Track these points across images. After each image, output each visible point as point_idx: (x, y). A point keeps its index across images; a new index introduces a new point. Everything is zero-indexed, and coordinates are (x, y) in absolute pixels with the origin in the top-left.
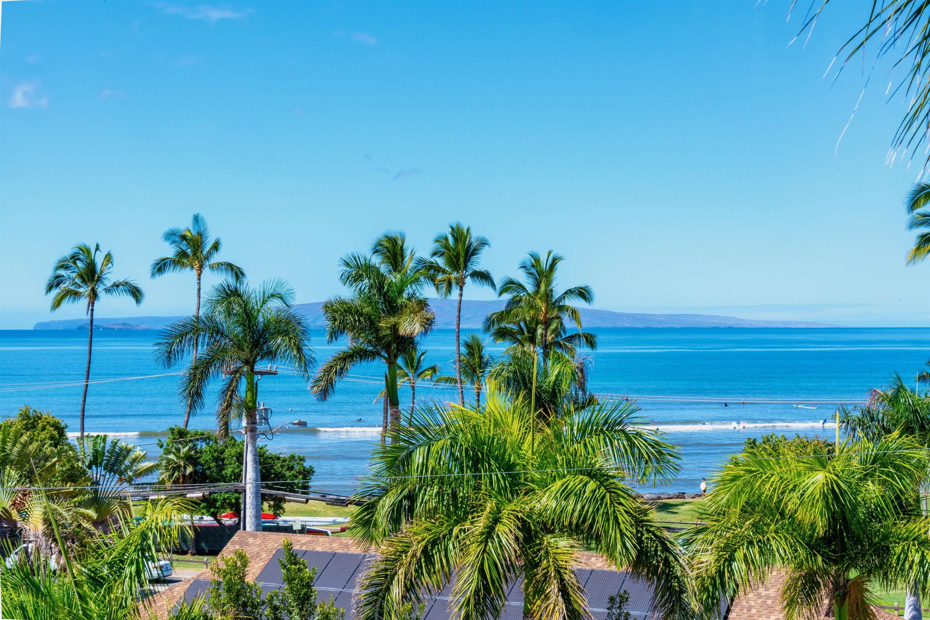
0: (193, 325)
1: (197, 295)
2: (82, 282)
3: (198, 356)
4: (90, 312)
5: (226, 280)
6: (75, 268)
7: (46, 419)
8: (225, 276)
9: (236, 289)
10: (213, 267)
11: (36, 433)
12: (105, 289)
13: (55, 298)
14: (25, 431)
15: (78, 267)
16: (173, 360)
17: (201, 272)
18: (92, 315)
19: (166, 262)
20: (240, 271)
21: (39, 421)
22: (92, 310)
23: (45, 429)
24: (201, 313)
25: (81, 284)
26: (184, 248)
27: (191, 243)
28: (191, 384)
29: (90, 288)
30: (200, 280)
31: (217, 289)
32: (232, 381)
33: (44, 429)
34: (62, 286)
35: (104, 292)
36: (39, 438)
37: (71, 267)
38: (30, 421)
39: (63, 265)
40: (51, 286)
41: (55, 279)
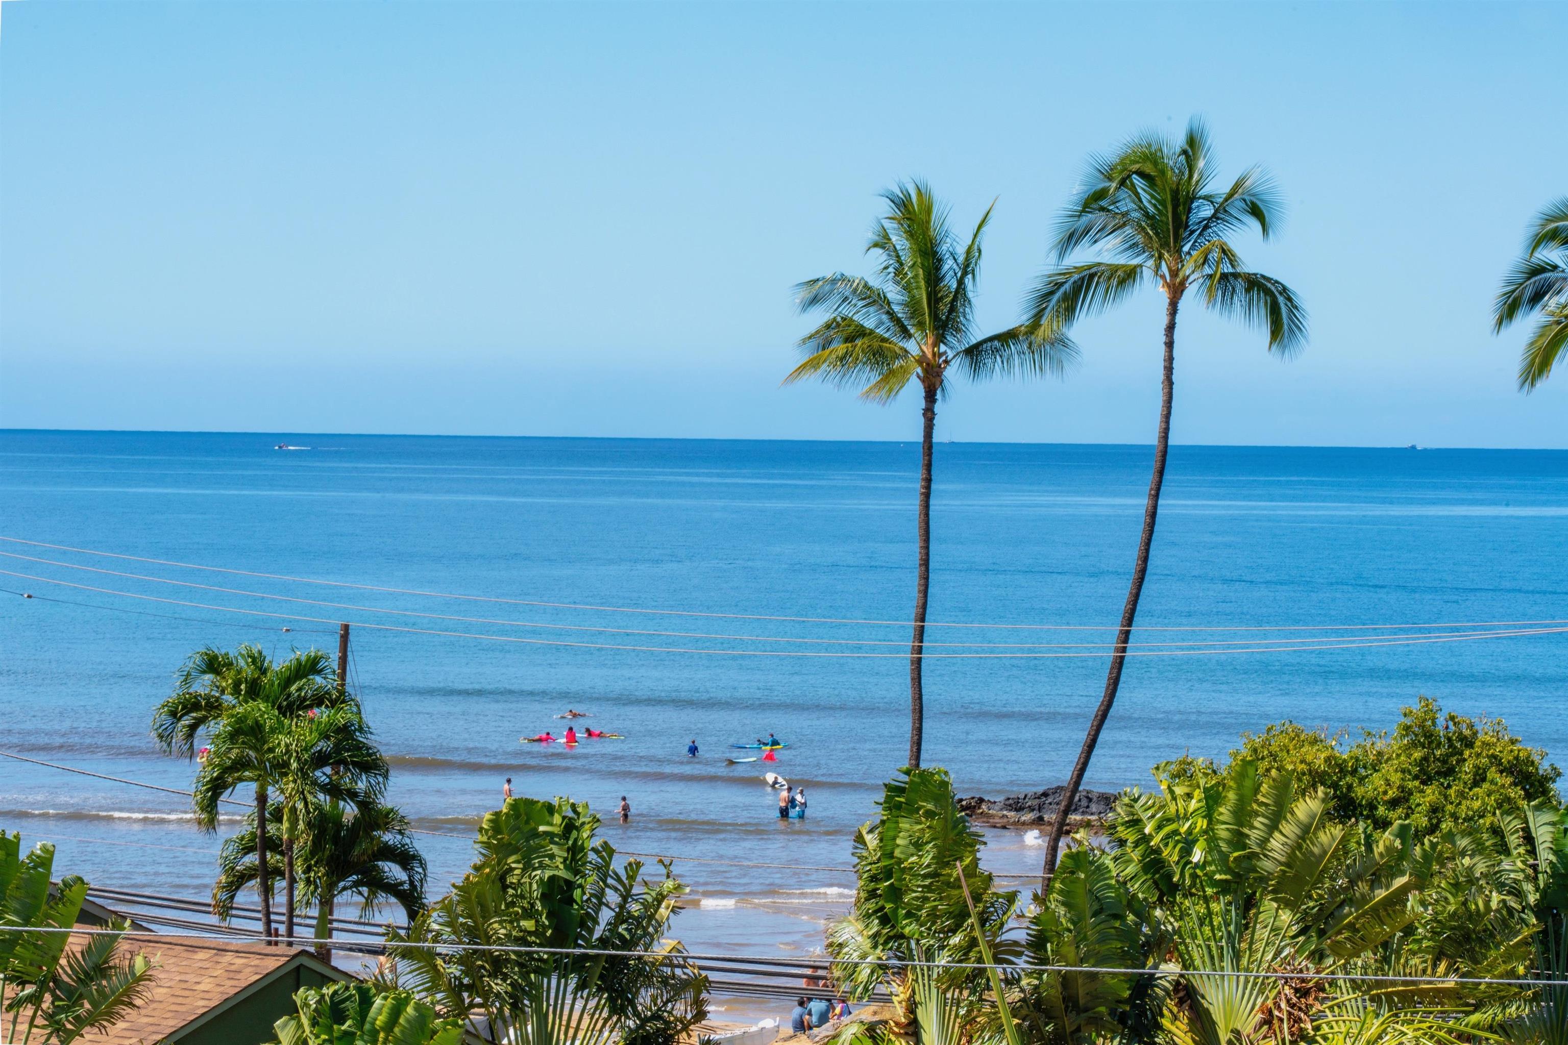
7: (1485, 744)
11: (1452, 792)
13: (1532, 344)
14: (1417, 783)
21: (1467, 753)
23: (1484, 780)
33: (1479, 778)
34: (1553, 303)
36: (1463, 812)
38: (1438, 753)
39: (1557, 227)
40: (1515, 300)
41: (1529, 279)
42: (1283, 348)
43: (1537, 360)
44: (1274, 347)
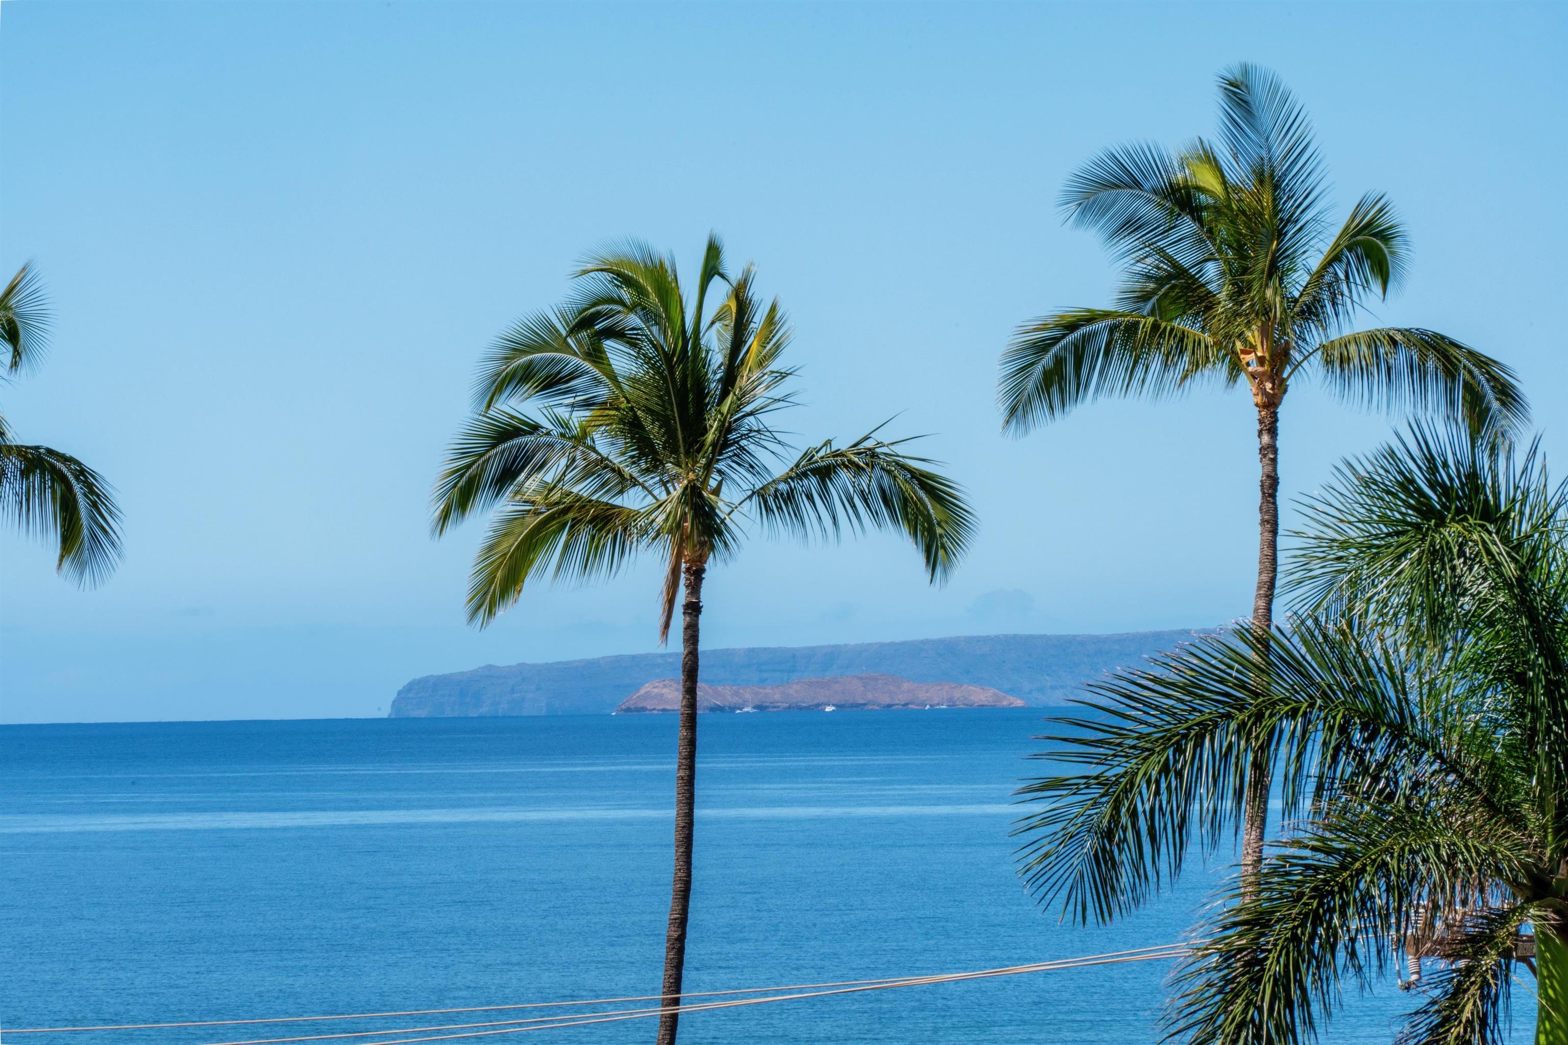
0: (1243, 686)
1: (1258, 517)
2: (635, 461)
3: (1271, 853)
4: (679, 620)
5: (1416, 428)
6: (597, 382)
8: (1409, 408)
9: (1473, 476)
10: (1344, 360)
12: (761, 494)
13: (491, 548)
15: (613, 377)
16: (1125, 877)
17: (1281, 387)
18: (692, 634)
19: (1087, 339)
20: (1492, 378)
22: (693, 609)
24: (1281, 618)
25: (630, 471)
26: (1186, 257)
27: (1223, 229)
28: (1238, 1007)
29: (677, 490)
30: (1272, 430)
31: (1368, 483)
32: (1459, 991)
34: (531, 484)
35: (752, 507)
37: (572, 376)
39: (530, 363)
40: (470, 481)
41: (494, 446)
42: (81, 566)
43: (499, 574)
44: (66, 564)
